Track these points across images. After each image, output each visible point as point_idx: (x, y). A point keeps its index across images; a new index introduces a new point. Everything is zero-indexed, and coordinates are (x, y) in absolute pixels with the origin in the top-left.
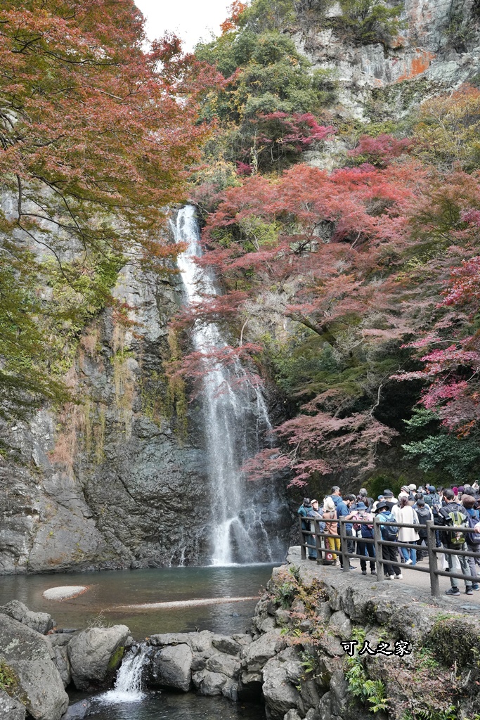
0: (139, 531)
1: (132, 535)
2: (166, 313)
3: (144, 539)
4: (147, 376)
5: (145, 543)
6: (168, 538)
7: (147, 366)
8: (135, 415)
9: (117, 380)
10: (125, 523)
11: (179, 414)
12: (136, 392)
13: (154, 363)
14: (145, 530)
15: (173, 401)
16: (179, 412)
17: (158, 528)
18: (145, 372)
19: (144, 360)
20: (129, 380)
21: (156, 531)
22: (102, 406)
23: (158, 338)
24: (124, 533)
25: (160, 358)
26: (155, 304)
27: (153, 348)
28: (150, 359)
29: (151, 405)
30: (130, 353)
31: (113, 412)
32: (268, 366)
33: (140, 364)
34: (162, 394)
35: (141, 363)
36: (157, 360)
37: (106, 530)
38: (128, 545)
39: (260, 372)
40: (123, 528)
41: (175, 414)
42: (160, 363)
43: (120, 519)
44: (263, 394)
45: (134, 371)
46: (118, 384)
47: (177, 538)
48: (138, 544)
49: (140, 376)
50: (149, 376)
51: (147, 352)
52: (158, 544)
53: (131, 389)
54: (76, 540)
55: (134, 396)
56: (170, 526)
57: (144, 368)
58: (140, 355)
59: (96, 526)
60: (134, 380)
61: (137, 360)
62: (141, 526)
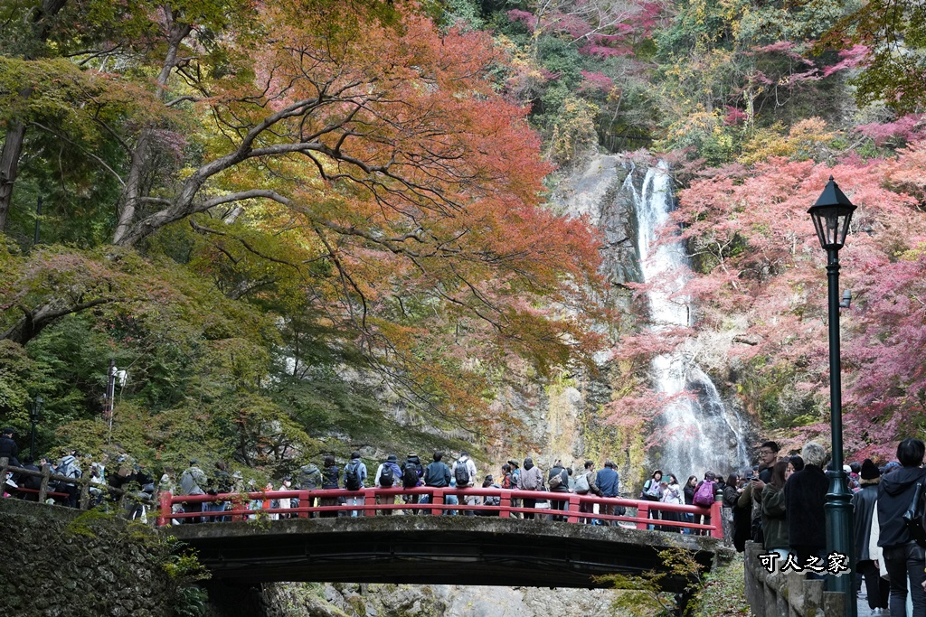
0: (577, 608)
2: (618, 328)
4: (591, 410)
7: (591, 398)
8: (577, 461)
9: (552, 414)
10: (561, 598)
11: (632, 461)
12: (577, 432)
13: (601, 395)
14: (586, 608)
15: (625, 445)
16: (633, 459)
17: (601, 607)
18: (589, 406)
19: (589, 390)
20: (568, 415)
21: (599, 611)
22: (534, 448)
23: (607, 362)
24: (559, 610)
25: (609, 388)
27: (600, 375)
28: (595, 389)
29: (597, 449)
30: (570, 380)
31: (548, 457)
32: (757, 401)
33: (583, 395)
34: (612, 435)
35: (585, 393)
36: (605, 390)
37: (536, 606)
40: (558, 604)
41: (628, 462)
42: (609, 395)
44: (746, 439)
45: (575, 404)
46: (554, 421)
49: (582, 411)
50: (595, 411)
51: (592, 380)
53: (570, 428)
55: (575, 437)
57: (588, 400)
58: (583, 383)
59: (525, 600)
60: (575, 415)
61: (579, 390)
62: (580, 603)
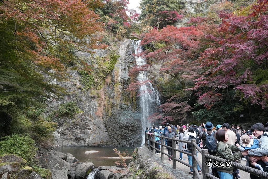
0: (120, 136)
1: (118, 137)
3: (121, 138)
5: (122, 140)
6: (129, 139)
8: (121, 102)
9: (115, 91)
10: (116, 134)
11: (133, 102)
12: (121, 95)
13: (126, 87)
14: (122, 136)
15: (132, 98)
16: (134, 101)
17: (126, 136)
18: (124, 89)
19: (124, 86)
20: (119, 91)
21: (125, 136)
22: (111, 99)
23: (128, 79)
24: (116, 136)
25: (128, 85)
26: (127, 69)
27: (126, 82)
28: (125, 85)
29: (125, 99)
30: (119, 83)
31: (114, 101)
32: (161, 88)
34: (129, 96)
35: (123, 86)
37: (110, 135)
38: (117, 140)
39: (159, 90)
40: (115, 135)
41: (132, 102)
43: (115, 132)
44: (159, 96)
45: (120, 89)
46: (116, 93)
47: (131, 139)
48: (120, 140)
51: (124, 83)
52: (125, 140)
53: (119, 94)
54: (101, 138)
55: (120, 96)
56: (129, 135)
57: (123, 88)
58: (122, 84)
59: (108, 134)
60: (121, 91)
61: (121, 86)
62: (121, 135)
